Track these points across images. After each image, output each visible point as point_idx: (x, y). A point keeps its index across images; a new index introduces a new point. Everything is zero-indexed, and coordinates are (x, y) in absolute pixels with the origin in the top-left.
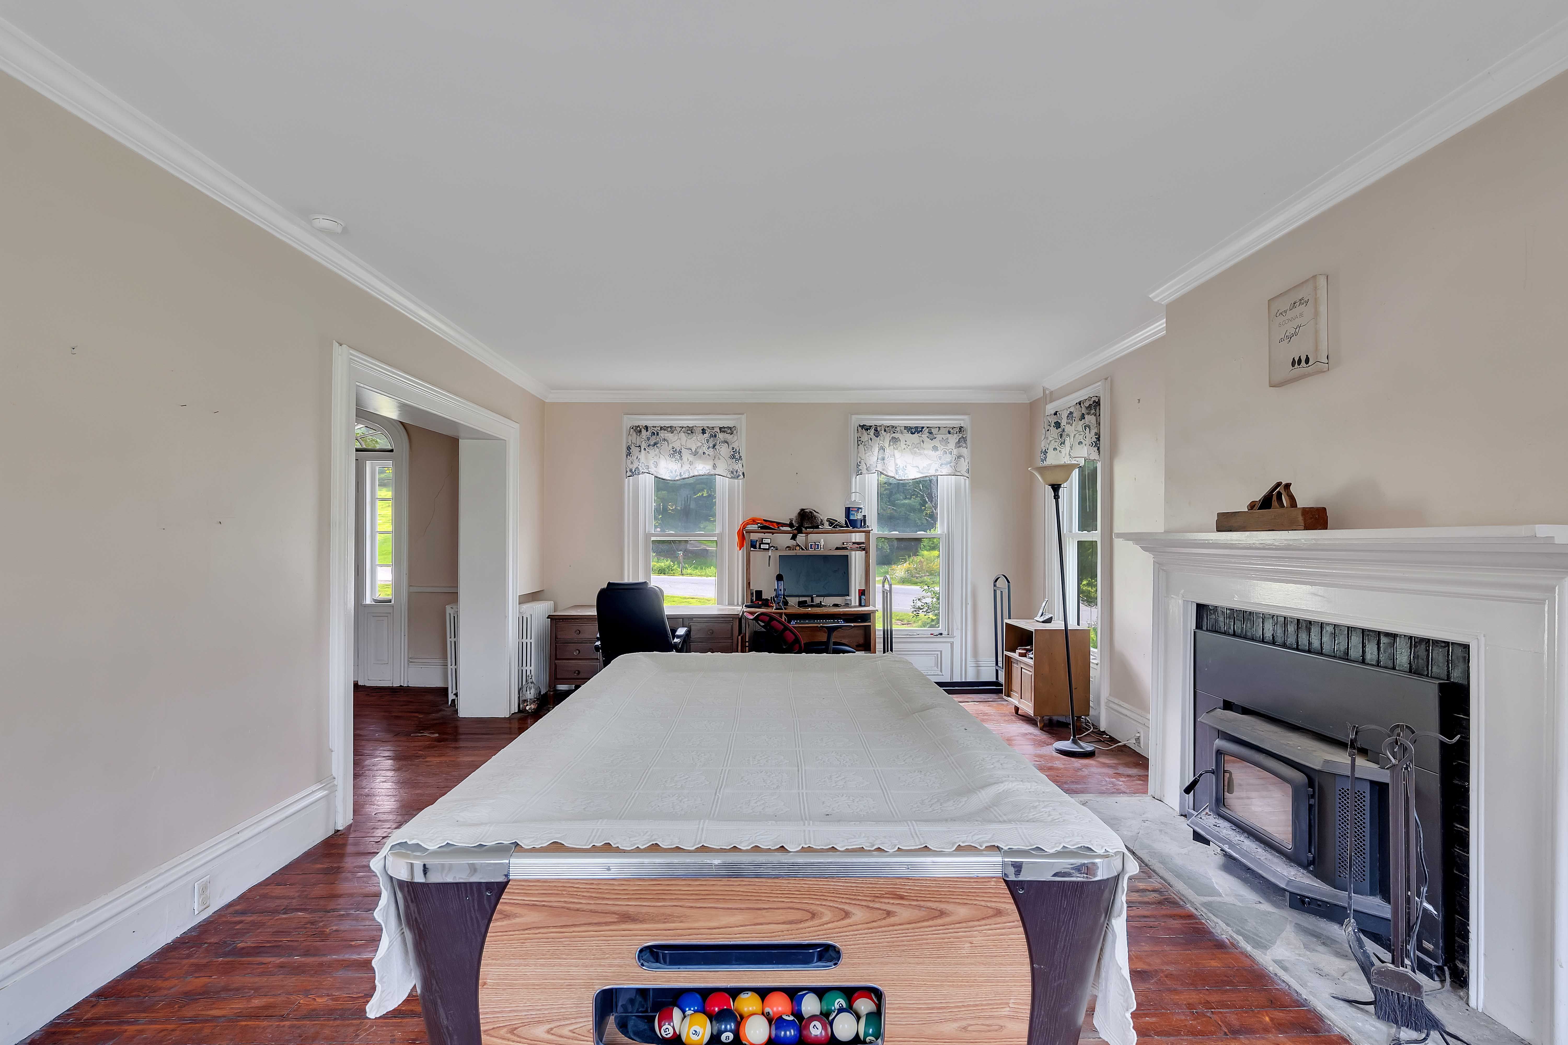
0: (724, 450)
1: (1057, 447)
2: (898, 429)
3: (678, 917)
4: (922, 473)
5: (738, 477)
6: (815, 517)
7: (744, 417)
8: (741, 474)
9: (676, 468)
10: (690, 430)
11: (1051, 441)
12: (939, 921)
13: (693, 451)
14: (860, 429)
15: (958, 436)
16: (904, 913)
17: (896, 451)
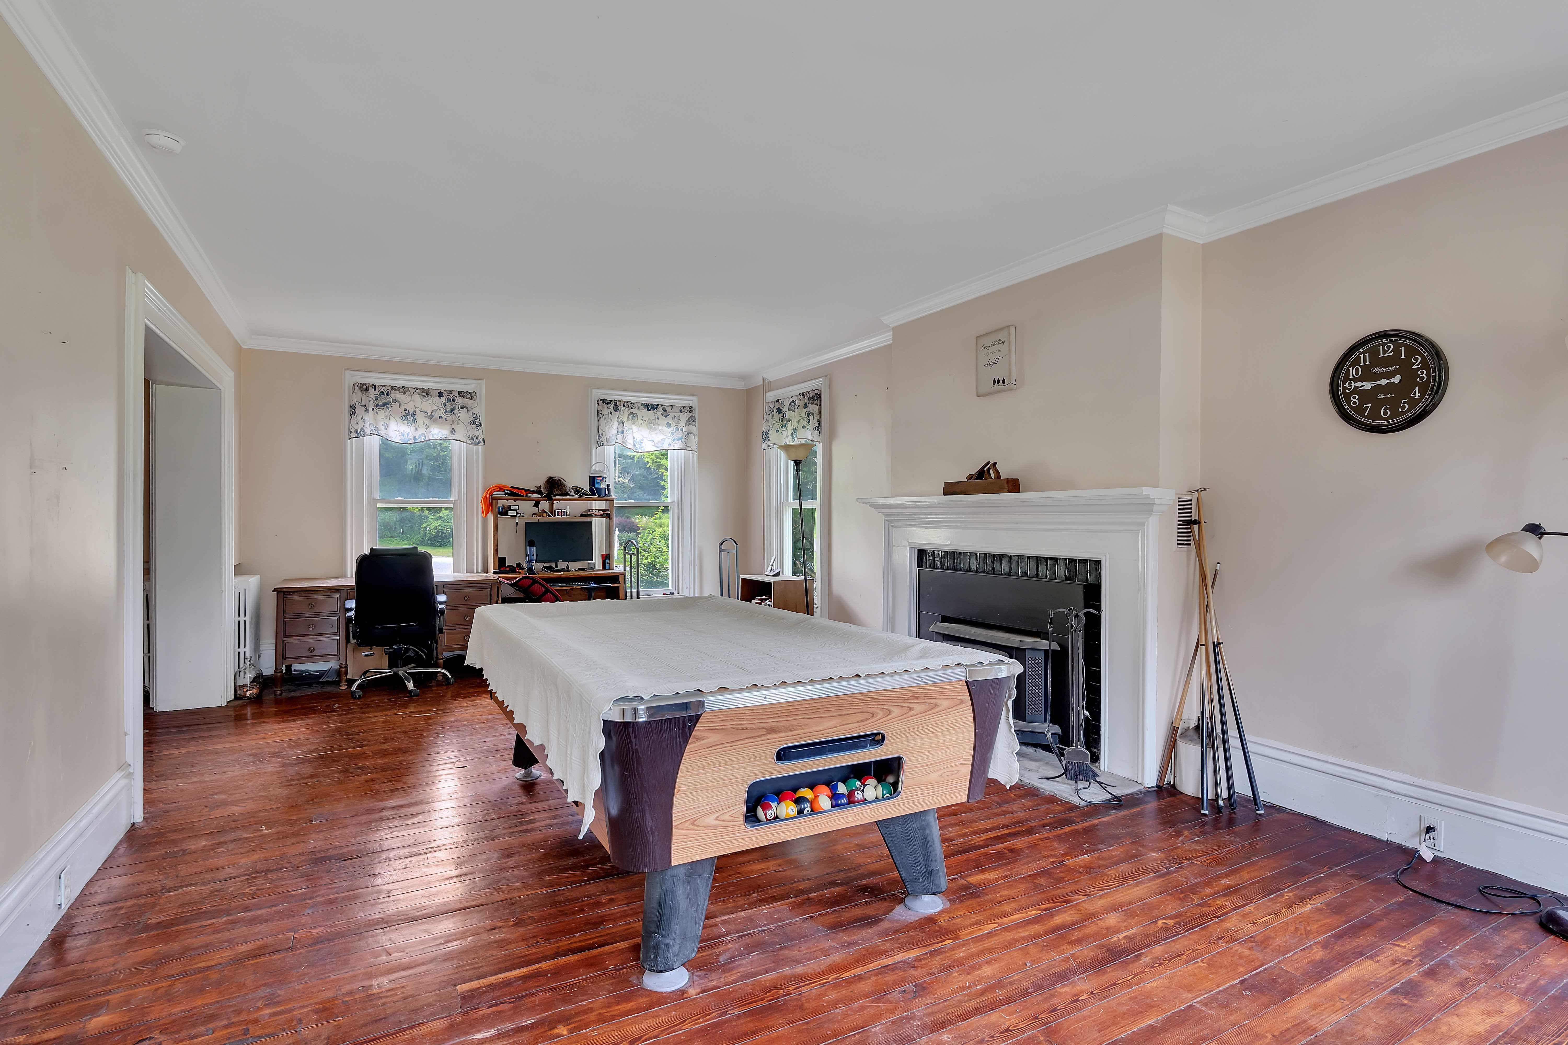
0: (464, 415)
1: (779, 429)
2: (636, 405)
3: (801, 726)
4: (657, 447)
5: (478, 443)
6: (565, 485)
7: (483, 383)
8: (481, 440)
9: (409, 431)
10: (426, 393)
11: (774, 424)
12: (934, 711)
13: (429, 414)
14: (600, 402)
15: (688, 415)
16: (918, 708)
17: (633, 426)
